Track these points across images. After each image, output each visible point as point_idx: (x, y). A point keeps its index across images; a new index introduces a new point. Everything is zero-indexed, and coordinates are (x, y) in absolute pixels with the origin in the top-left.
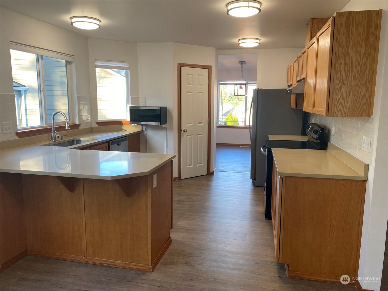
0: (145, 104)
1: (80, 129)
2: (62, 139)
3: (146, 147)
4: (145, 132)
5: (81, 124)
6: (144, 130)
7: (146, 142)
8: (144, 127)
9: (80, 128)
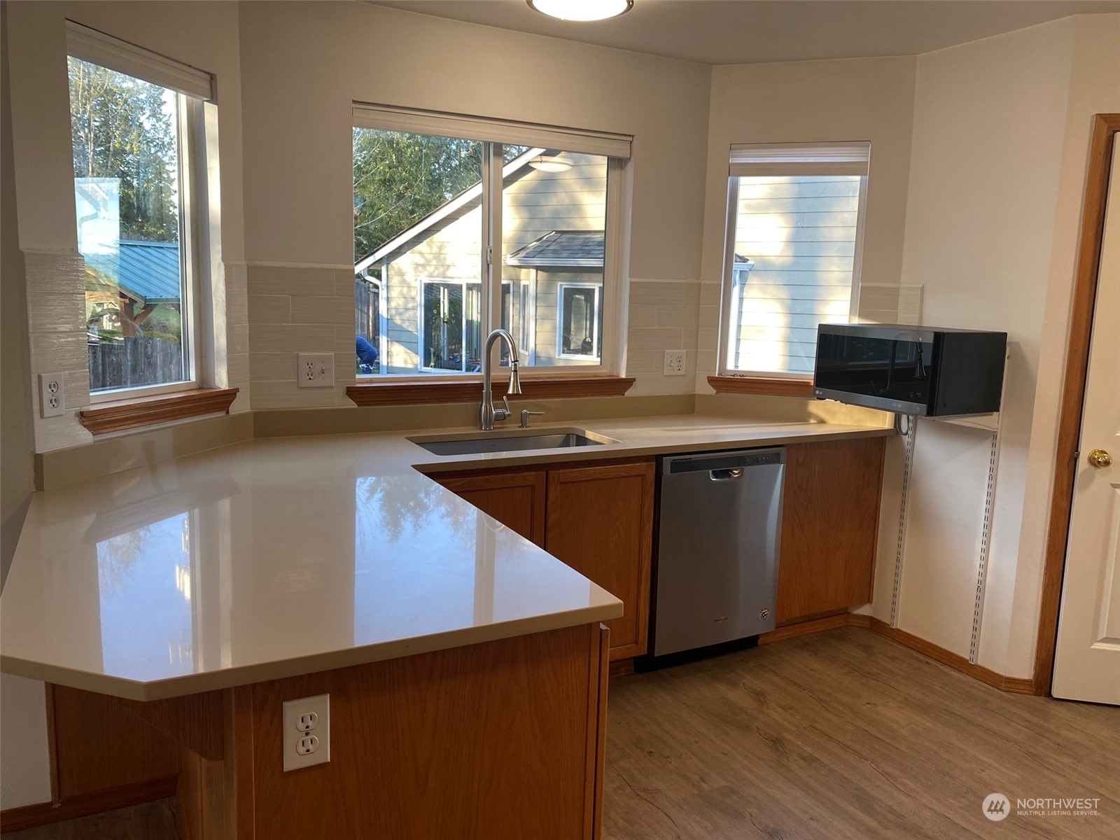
0: (921, 319)
1: (628, 396)
2: (522, 426)
3: (903, 502)
4: (906, 439)
5: (634, 380)
6: (904, 426)
7: (905, 481)
8: (904, 419)
9: (629, 393)
